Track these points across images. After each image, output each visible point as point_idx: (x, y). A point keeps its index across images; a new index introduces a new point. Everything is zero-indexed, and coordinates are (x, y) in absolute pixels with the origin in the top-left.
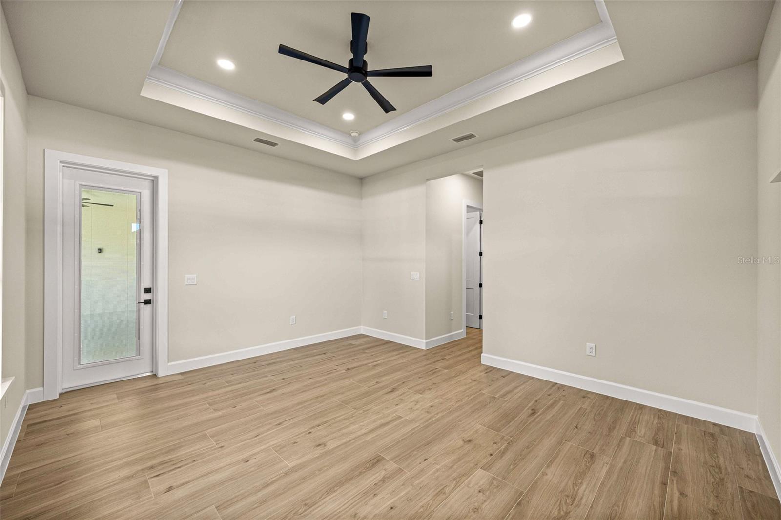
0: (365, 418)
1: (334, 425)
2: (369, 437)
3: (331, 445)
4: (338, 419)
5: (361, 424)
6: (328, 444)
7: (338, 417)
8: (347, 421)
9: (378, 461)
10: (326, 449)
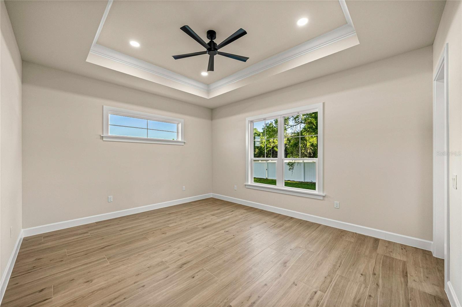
0: (208, 242)
1: (223, 239)
2: (206, 234)
3: (223, 231)
4: (222, 242)
5: (210, 239)
6: (224, 232)
7: (223, 243)
8: (217, 241)
9: (204, 227)
10: (224, 230)
